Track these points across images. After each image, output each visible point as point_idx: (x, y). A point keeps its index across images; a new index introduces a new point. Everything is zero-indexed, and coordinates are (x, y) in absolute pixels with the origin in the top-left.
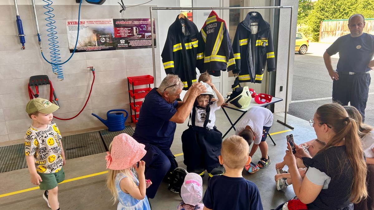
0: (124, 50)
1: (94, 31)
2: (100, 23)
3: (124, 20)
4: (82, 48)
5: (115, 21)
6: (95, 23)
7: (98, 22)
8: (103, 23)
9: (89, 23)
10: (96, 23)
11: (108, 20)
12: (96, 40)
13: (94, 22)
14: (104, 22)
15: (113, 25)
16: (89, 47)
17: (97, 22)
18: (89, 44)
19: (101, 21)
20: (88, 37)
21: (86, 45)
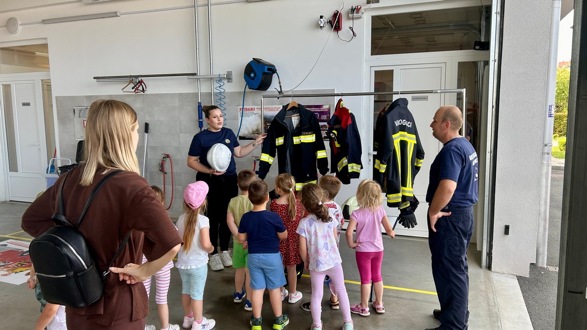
4: (249, 136)
6: (264, 109)
7: (267, 109)
9: (258, 109)
11: (277, 106)
14: (273, 109)
18: (257, 132)
19: (270, 108)
20: (256, 125)
21: (254, 133)
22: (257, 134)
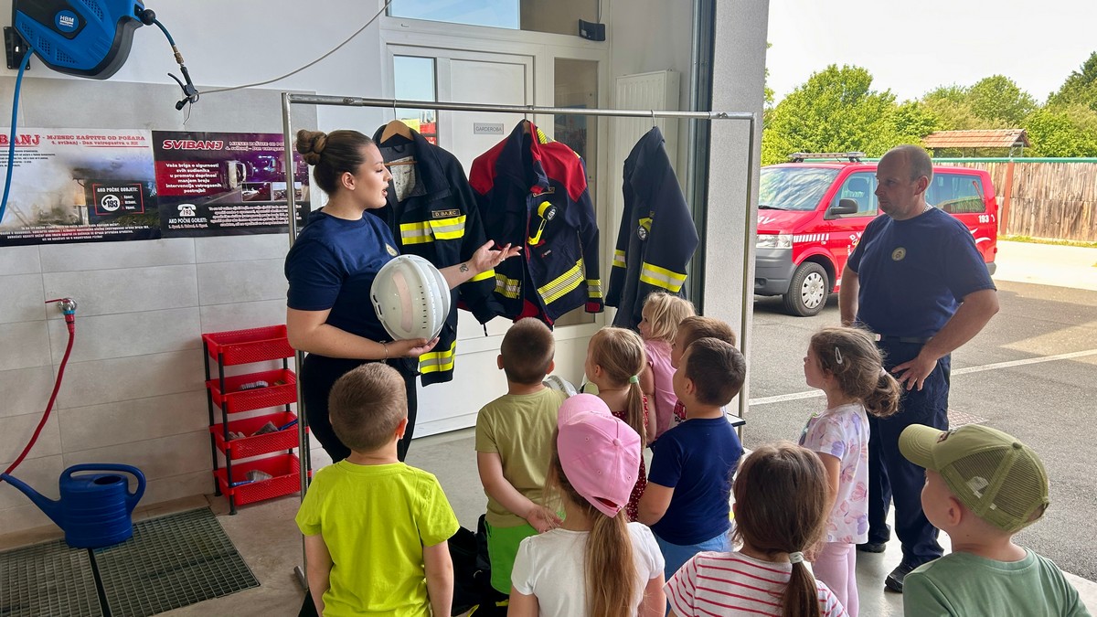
0: (192, 239)
1: (76, 170)
2: (100, 145)
3: (194, 136)
4: (24, 232)
5: (158, 137)
6: (79, 141)
7: (93, 141)
8: (112, 143)
9: (56, 141)
10: (84, 143)
11: (133, 133)
12: (83, 203)
13: (75, 140)
14: (117, 140)
15: (150, 151)
16: (54, 226)
17: (90, 140)
18: (57, 218)
19: (104, 138)
20: (50, 194)
21: (43, 220)
22: (57, 223)
